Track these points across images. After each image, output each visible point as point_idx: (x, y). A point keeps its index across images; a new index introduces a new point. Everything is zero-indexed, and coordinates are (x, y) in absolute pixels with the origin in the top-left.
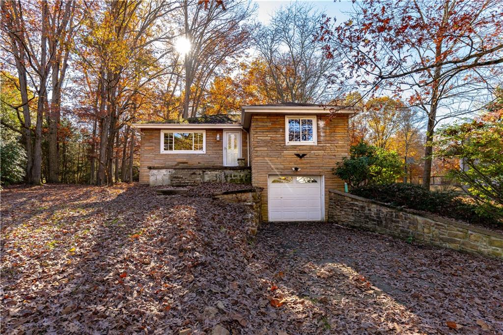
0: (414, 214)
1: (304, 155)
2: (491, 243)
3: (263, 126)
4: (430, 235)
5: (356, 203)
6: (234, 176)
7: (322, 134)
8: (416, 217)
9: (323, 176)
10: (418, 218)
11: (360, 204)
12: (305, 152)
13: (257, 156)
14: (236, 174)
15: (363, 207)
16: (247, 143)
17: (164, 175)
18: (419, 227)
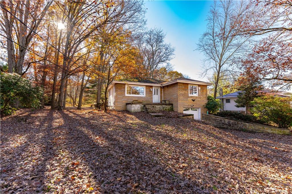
0: (245, 122)
1: (195, 100)
2: (272, 130)
3: (181, 88)
4: (252, 129)
5: (217, 119)
6: (166, 108)
7: (200, 92)
8: (245, 123)
9: (200, 109)
10: (247, 124)
11: (220, 119)
12: (195, 99)
13: (180, 100)
14: (167, 107)
15: (221, 120)
16: (162, 93)
17: (138, 107)
18: (247, 126)
